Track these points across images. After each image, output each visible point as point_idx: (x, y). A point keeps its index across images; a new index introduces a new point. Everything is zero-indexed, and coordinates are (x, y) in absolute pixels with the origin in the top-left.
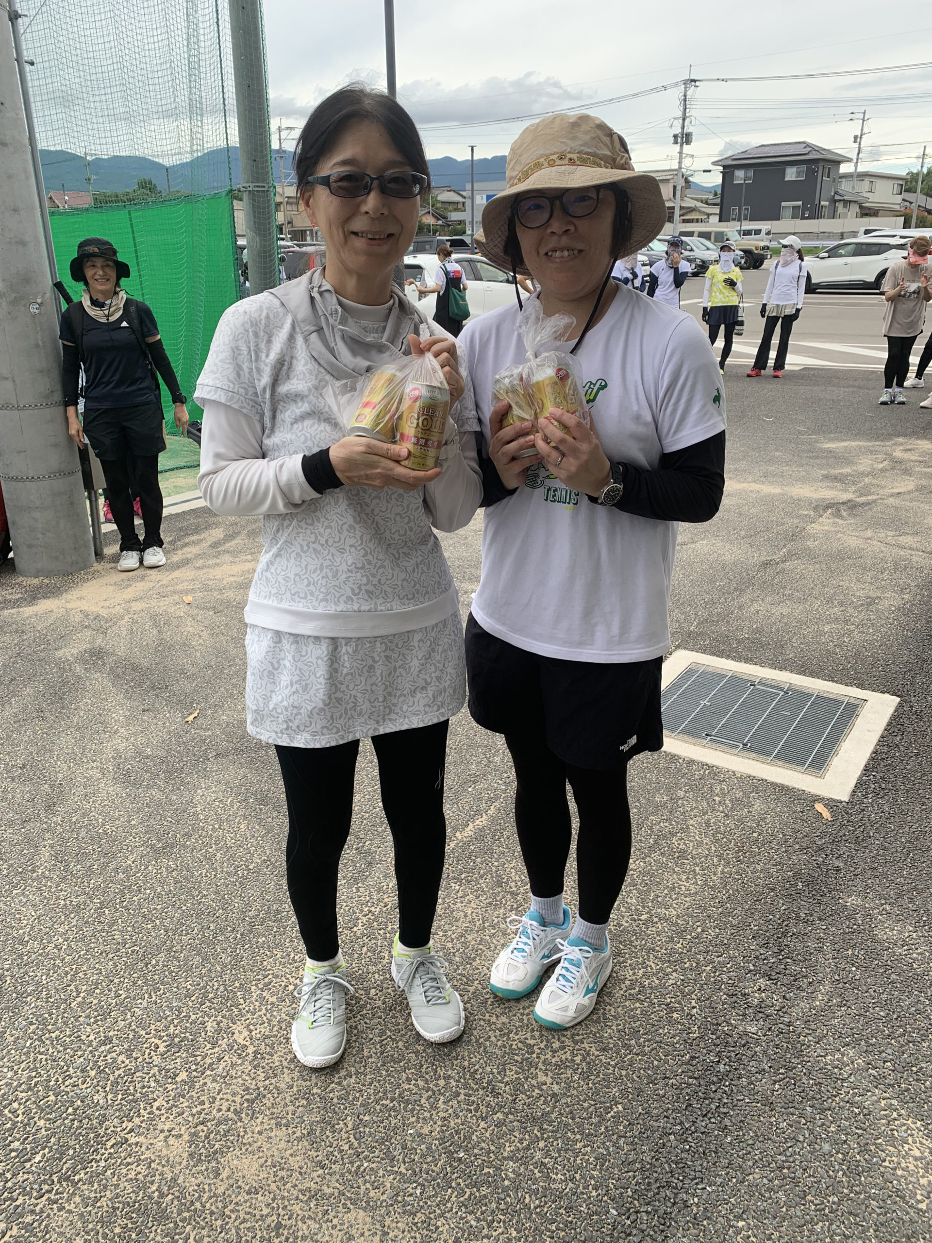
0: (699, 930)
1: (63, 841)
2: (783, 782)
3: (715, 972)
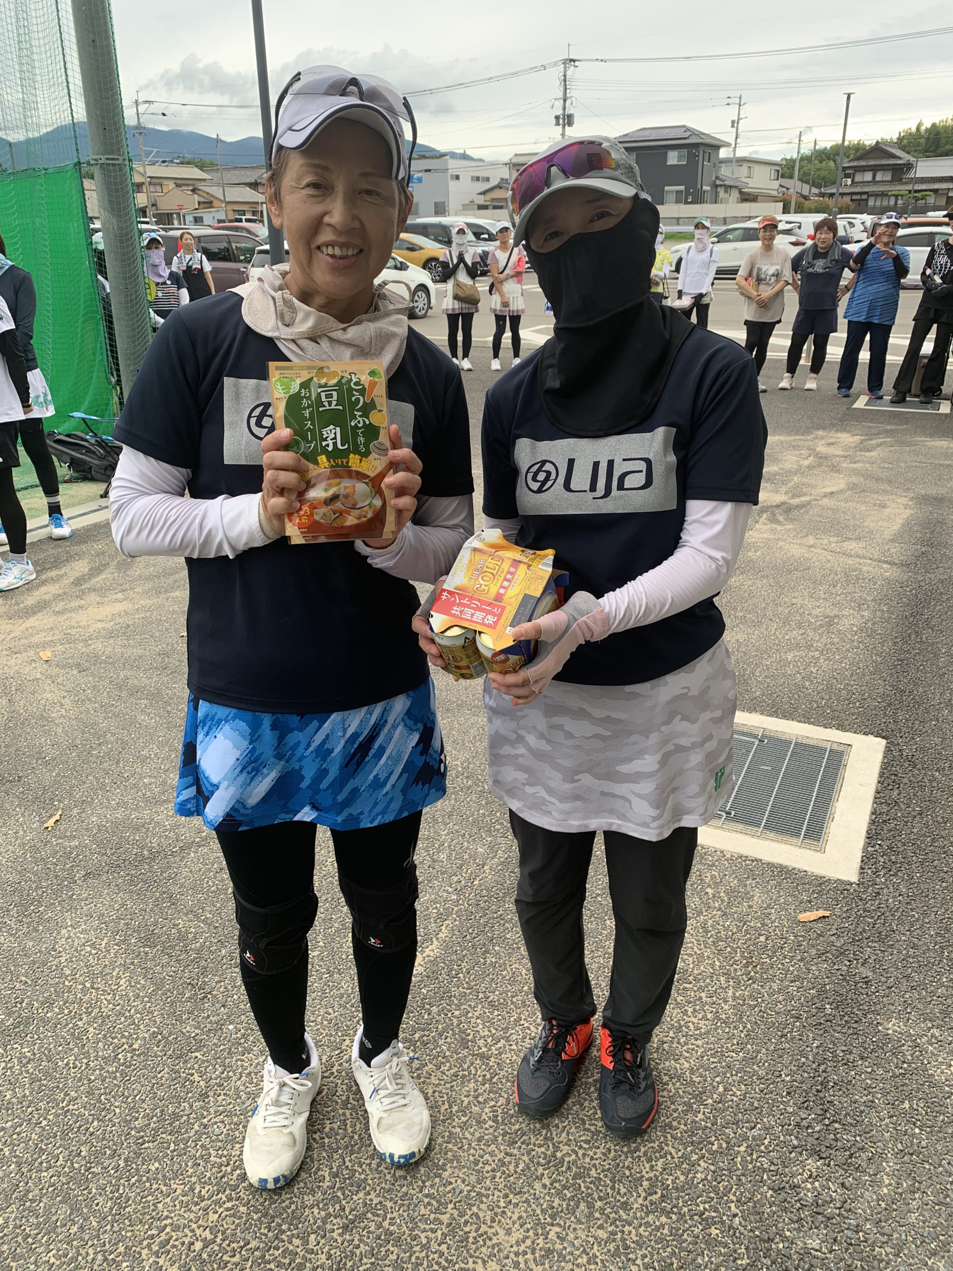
0: (721, 1089)
2: (780, 862)
3: (752, 1154)
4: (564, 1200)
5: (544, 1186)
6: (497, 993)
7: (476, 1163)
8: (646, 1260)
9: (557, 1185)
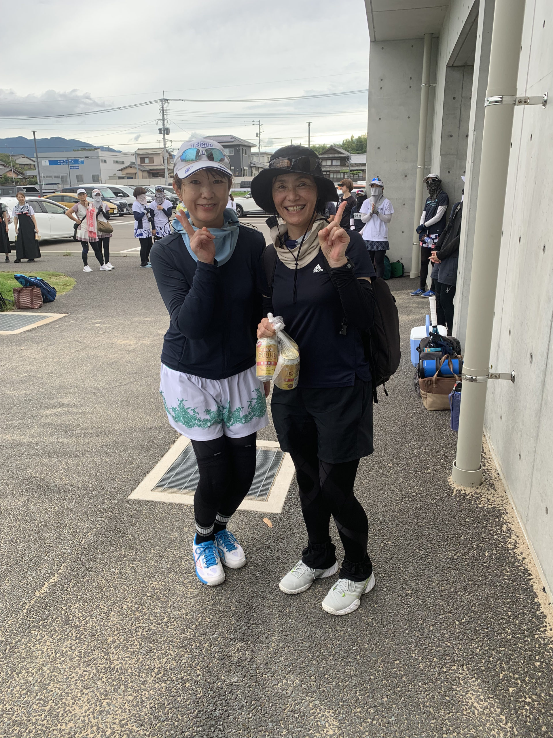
2: (245, 509)
3: (211, 646)
4: (112, 686)
5: (103, 682)
6: (88, 594)
7: (67, 679)
8: (152, 705)
9: (110, 680)
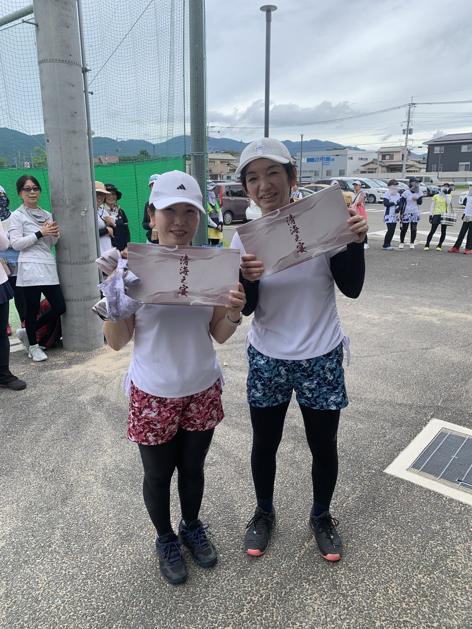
1: (69, 525)
